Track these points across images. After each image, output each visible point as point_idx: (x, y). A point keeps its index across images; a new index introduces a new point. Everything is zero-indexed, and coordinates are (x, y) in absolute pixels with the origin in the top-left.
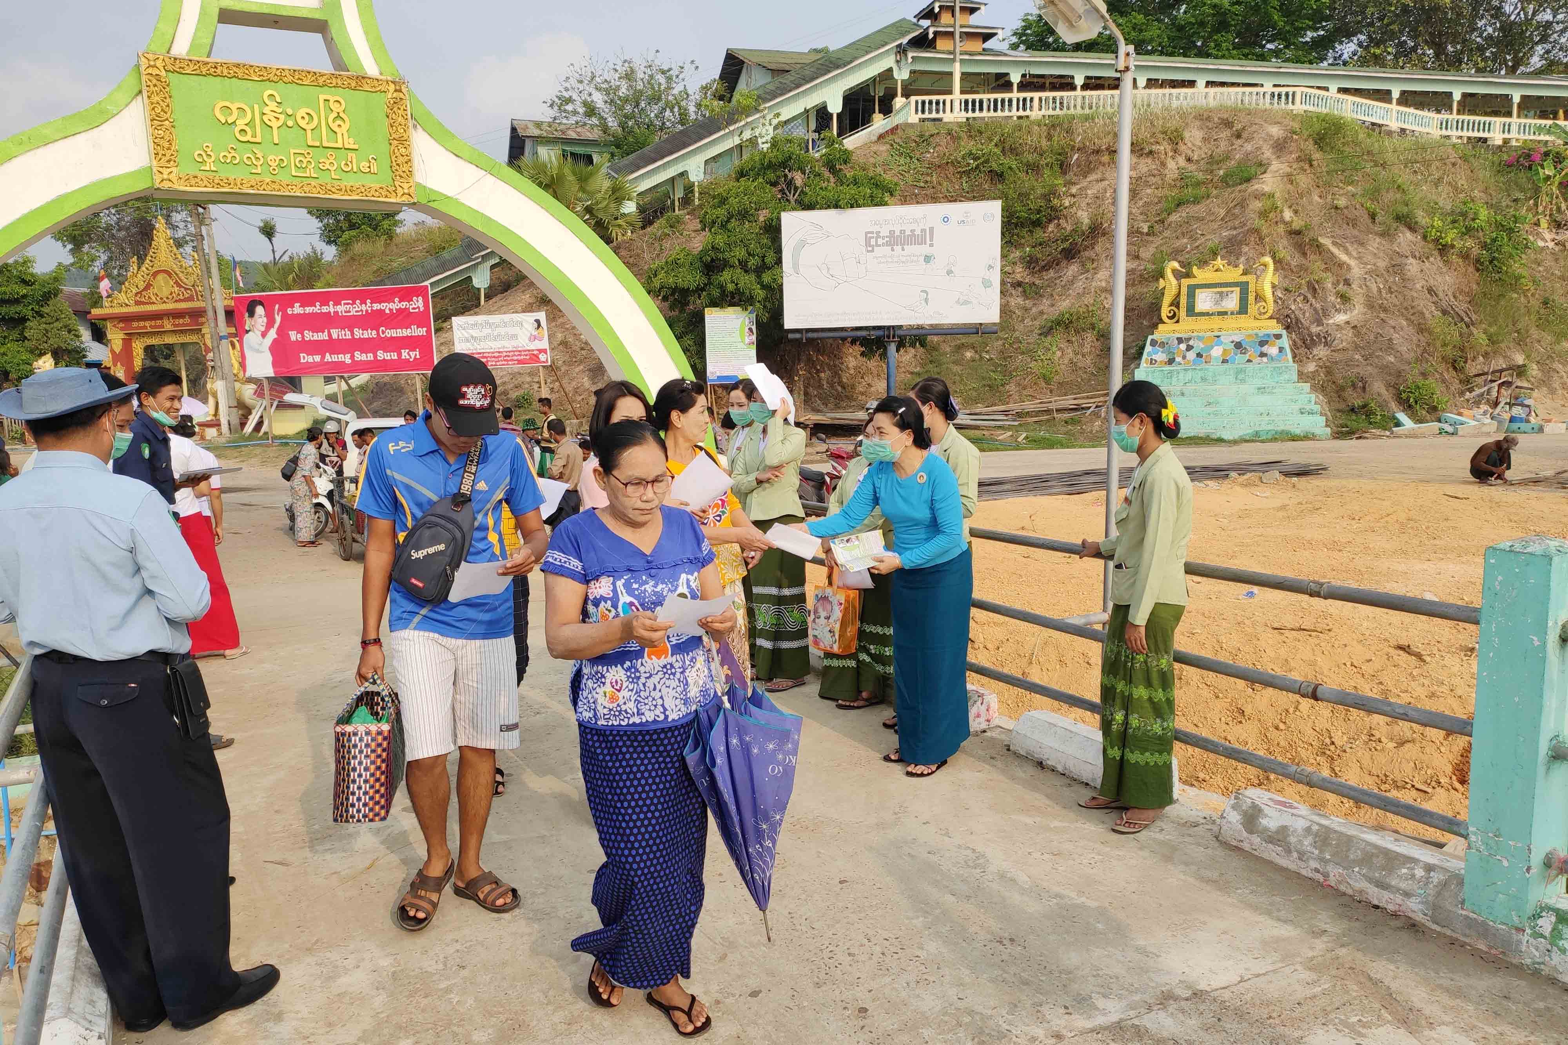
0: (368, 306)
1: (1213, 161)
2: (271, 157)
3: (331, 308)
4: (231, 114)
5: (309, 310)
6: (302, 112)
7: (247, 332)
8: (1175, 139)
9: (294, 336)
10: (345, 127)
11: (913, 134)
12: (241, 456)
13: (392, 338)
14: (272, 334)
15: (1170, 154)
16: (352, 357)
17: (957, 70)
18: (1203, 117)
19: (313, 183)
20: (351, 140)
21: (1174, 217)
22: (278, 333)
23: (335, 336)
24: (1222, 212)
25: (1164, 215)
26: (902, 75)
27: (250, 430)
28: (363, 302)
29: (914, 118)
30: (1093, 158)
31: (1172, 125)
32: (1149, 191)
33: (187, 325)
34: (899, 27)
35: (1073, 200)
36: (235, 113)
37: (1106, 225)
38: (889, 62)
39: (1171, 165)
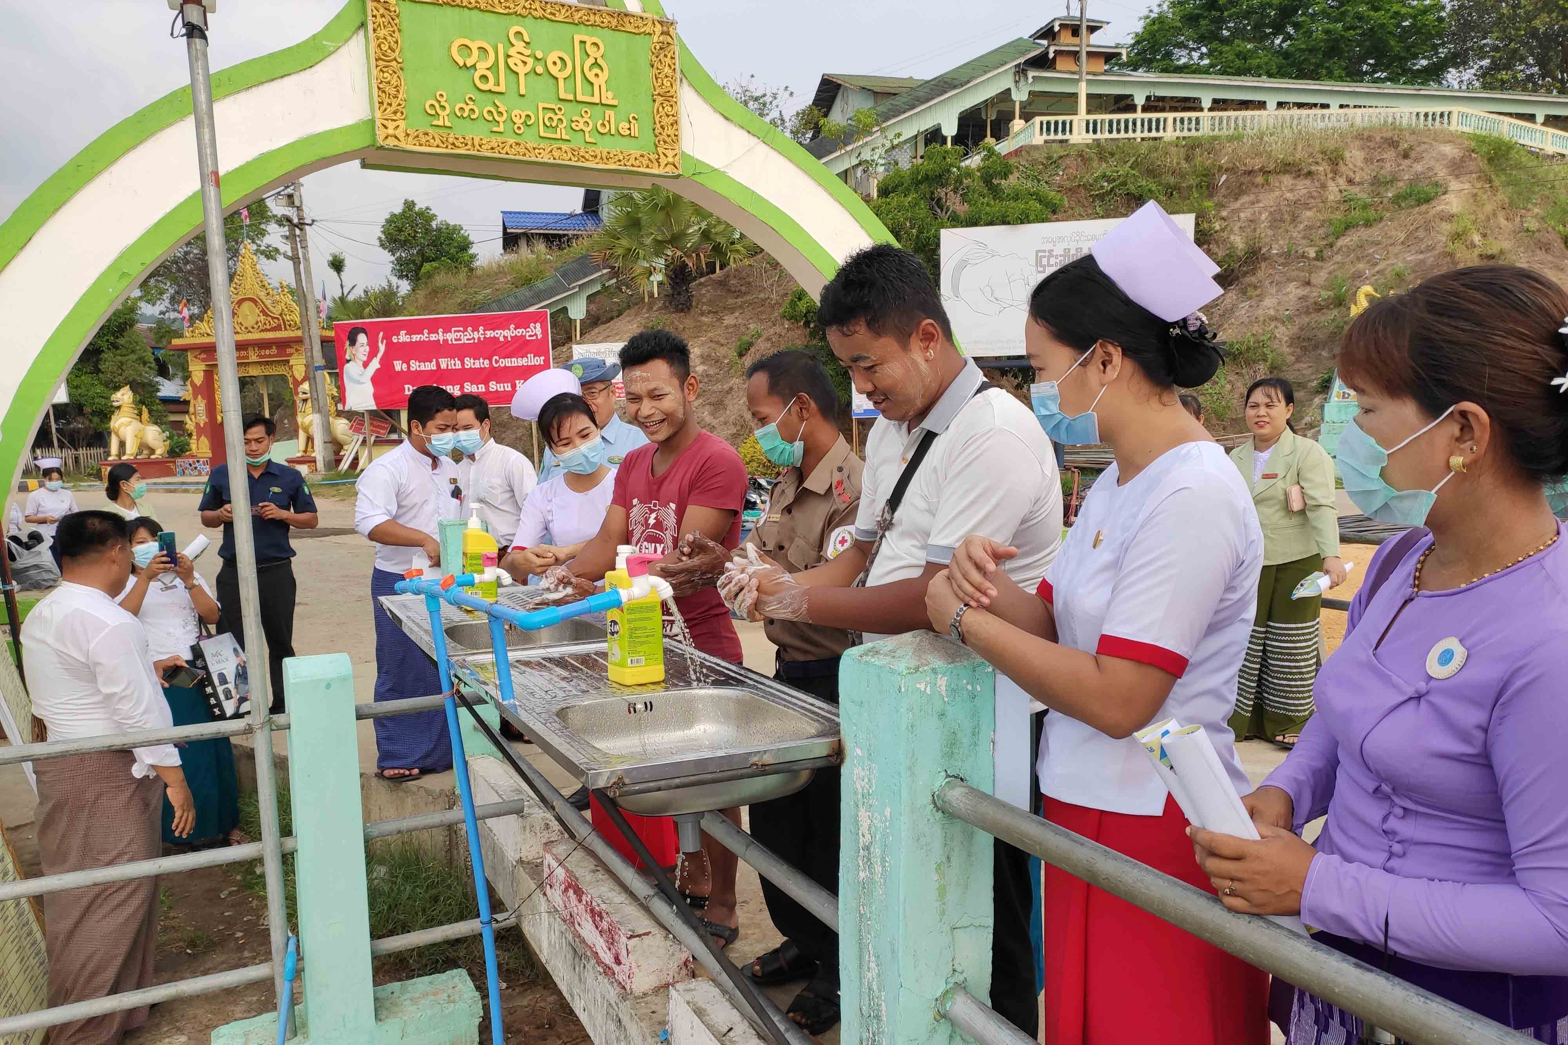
0: (479, 335)
1: (1377, 182)
2: (516, 112)
3: (440, 336)
4: (470, 55)
5: (416, 338)
6: (553, 57)
7: (348, 361)
8: (1335, 160)
9: (398, 366)
10: (604, 76)
11: (1040, 156)
12: (339, 494)
13: (505, 367)
14: (375, 364)
15: (1330, 175)
16: (462, 388)
17: (1083, 90)
18: (1365, 138)
19: (564, 147)
20: (610, 94)
21: (1341, 242)
22: (382, 362)
23: (443, 366)
24: (1402, 236)
25: (1331, 239)
26: (1020, 96)
27: (346, 467)
28: (475, 329)
29: (1039, 139)
30: (1246, 179)
31: (1331, 145)
32: (1309, 214)
33: (274, 356)
34: (1015, 46)
35: (1224, 224)
36: (476, 52)
37: (1264, 250)
38: (1007, 82)
39: (1332, 187)
